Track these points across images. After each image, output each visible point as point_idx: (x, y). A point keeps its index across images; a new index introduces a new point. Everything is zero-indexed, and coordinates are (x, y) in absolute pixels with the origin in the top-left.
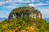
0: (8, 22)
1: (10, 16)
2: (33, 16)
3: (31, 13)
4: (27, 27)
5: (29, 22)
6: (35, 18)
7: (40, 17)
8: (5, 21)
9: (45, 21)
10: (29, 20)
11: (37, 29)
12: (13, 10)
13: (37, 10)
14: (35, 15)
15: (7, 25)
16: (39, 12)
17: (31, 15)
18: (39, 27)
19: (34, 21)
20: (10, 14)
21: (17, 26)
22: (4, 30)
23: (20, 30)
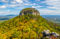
1: (21, 14)
4: (31, 20)
5: (32, 17)
6: (35, 15)
7: (38, 14)
9: (41, 17)
14: (35, 13)
16: (38, 11)
18: (38, 20)
19: (35, 17)
21: (25, 20)
22: (17, 22)
23: (26, 22)
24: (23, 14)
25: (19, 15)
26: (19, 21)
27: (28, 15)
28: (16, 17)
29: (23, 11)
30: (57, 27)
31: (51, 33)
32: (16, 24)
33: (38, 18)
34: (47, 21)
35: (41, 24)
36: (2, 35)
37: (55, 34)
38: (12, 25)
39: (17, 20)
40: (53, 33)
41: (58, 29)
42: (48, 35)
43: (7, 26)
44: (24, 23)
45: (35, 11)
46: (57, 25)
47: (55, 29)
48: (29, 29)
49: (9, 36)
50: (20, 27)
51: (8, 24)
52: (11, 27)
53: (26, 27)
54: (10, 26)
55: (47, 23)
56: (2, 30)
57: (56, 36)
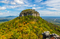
0: (19, 18)
1: (21, 15)
2: (34, 15)
4: (31, 21)
5: (32, 18)
6: (35, 16)
7: (38, 15)
9: (41, 18)
11: (36, 23)
12: (22, 12)
13: (36, 12)
14: (35, 15)
16: (38, 13)
17: (33, 15)
18: (37, 22)
19: (35, 18)
20: (20, 14)
21: (25, 21)
22: (17, 23)
23: (26, 23)
24: (23, 16)
25: (19, 16)
26: (19, 22)
27: (28, 17)
28: (16, 18)
29: (23, 12)
30: (57, 29)
31: (51, 34)
32: (15, 25)
33: (38, 19)
34: (47, 22)
35: (41, 25)
36: (2, 36)
37: (55, 35)
38: (12, 26)
39: (17, 21)
40: (53, 34)
41: (58, 30)
42: (48, 37)
43: (6, 27)
44: (24, 24)
45: (35, 12)
46: (57, 27)
47: (55, 30)
48: (29, 30)
49: (9, 38)
50: (20, 28)
51: (8, 26)
52: (11, 29)
53: (26, 28)
54: (10, 27)
55: (46, 24)
56: (1, 31)
57: (56, 37)
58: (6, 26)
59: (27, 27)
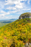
0: (19, 21)
1: (20, 18)
3: (30, 16)
4: (28, 23)
8: (17, 20)
10: (29, 20)
15: (18, 22)
20: (20, 17)
22: (17, 24)
23: (24, 25)
24: (21, 18)
27: (26, 19)
29: (22, 16)
32: (16, 26)
36: (8, 32)
38: (14, 26)
39: (17, 23)
44: (22, 25)
48: (26, 31)
49: (12, 34)
50: (19, 28)
52: (13, 28)
56: (7, 29)
58: (10, 26)
59: (24, 28)
